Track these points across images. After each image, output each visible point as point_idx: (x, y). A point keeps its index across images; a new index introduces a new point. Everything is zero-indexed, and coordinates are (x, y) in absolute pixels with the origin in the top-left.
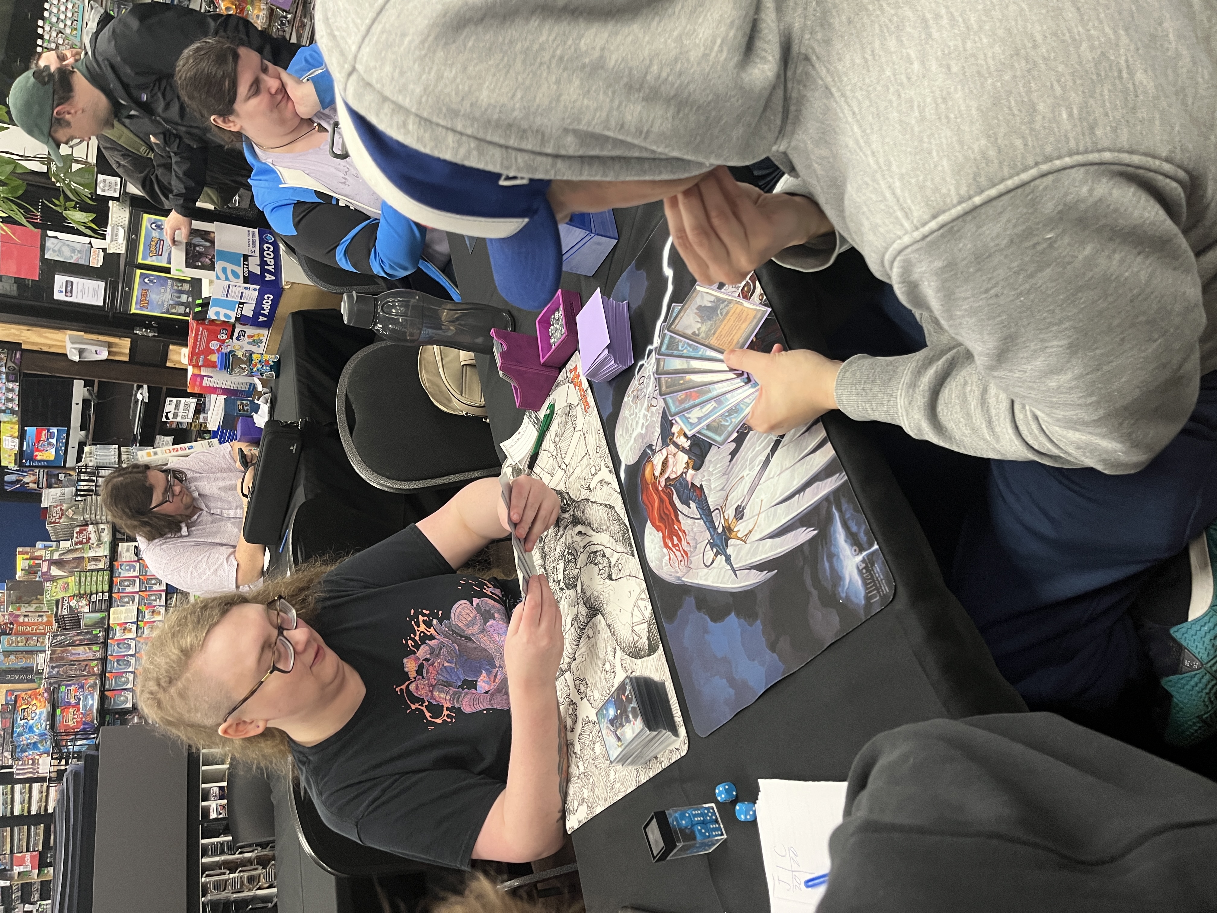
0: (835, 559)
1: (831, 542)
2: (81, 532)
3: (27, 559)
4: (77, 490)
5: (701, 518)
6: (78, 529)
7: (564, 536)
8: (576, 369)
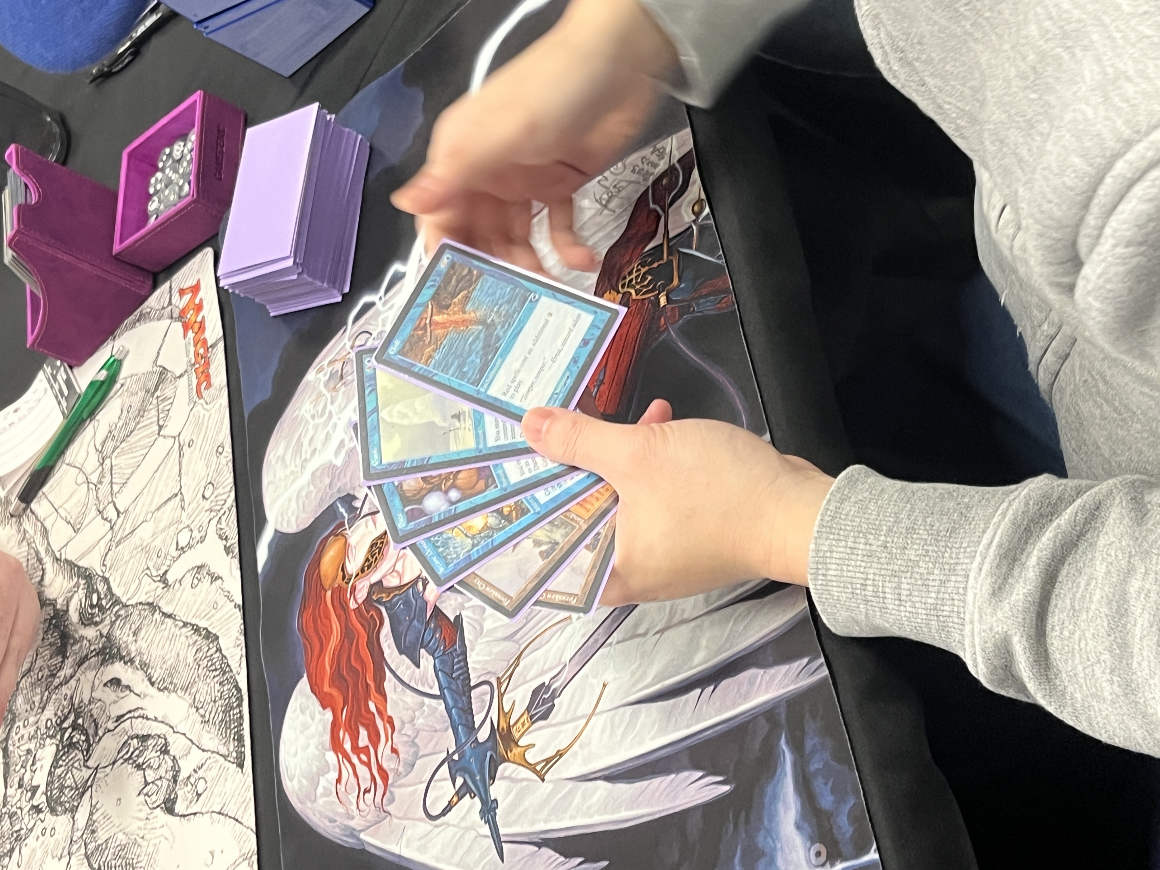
1: (761, 820)
5: (441, 697)
7: (73, 682)
8: (196, 289)
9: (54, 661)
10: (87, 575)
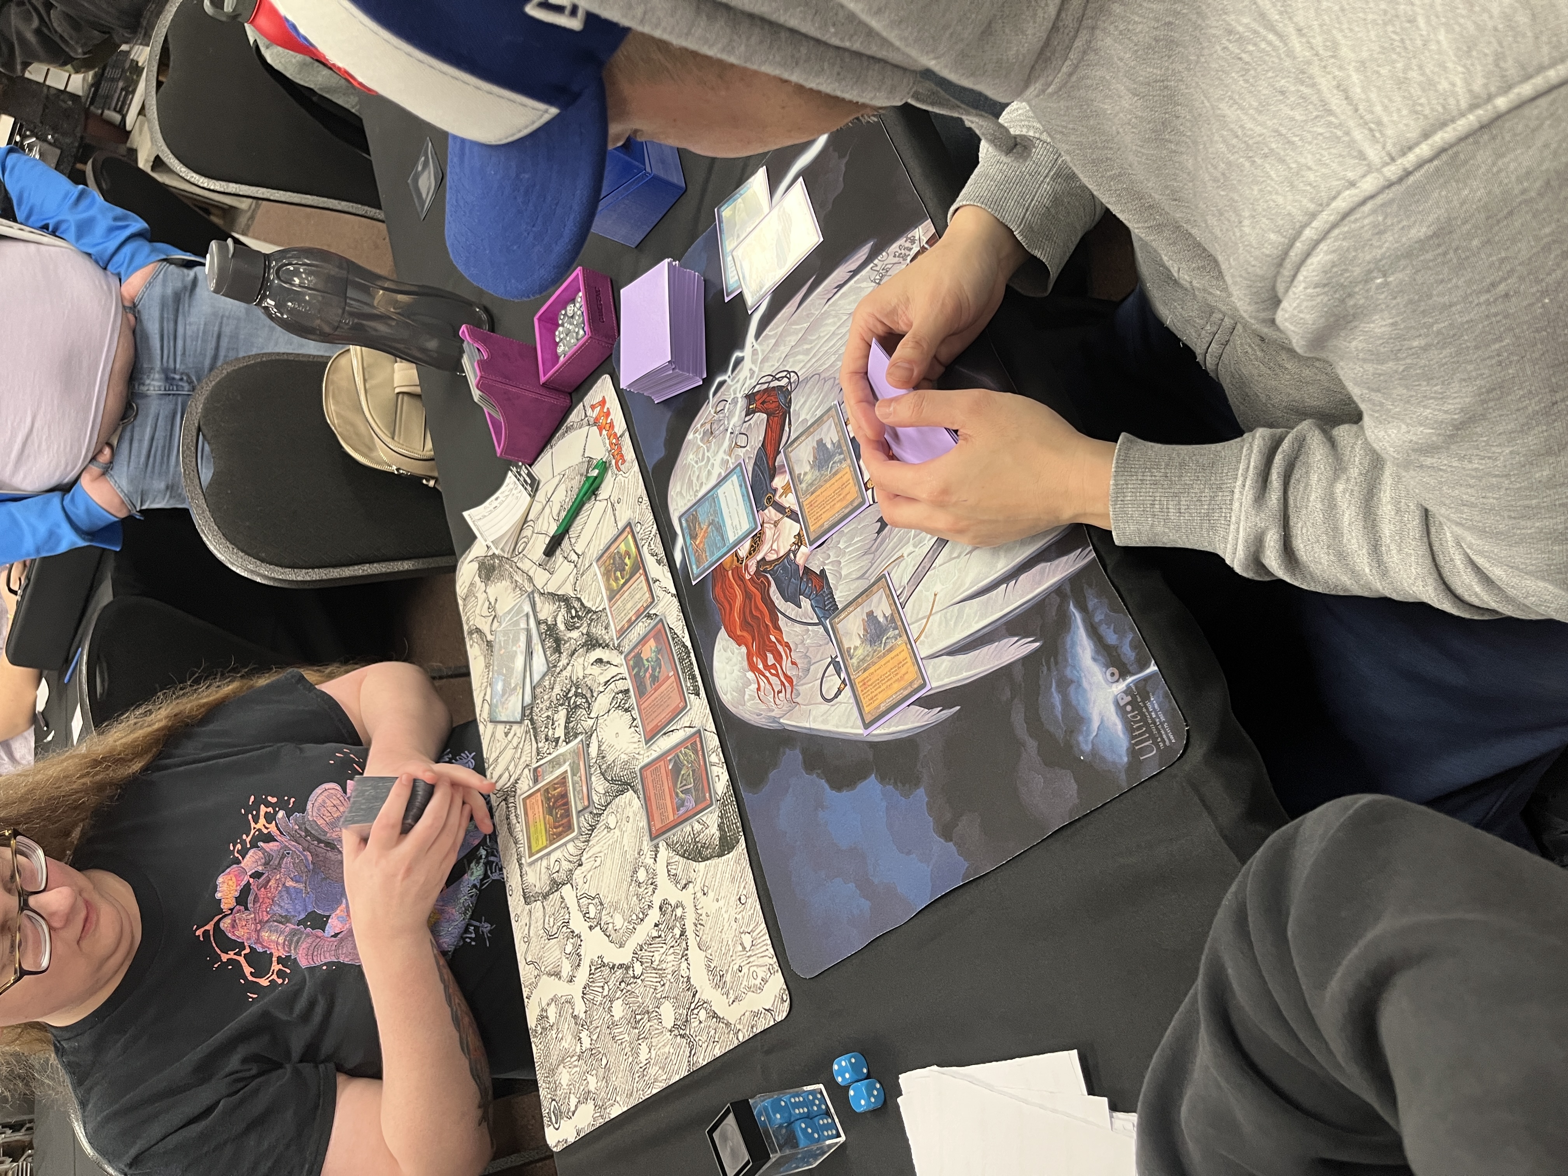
0: (1072, 689)
1: (1066, 660)
5: (820, 623)
7: (569, 668)
8: (603, 402)
9: (553, 657)
10: (565, 600)
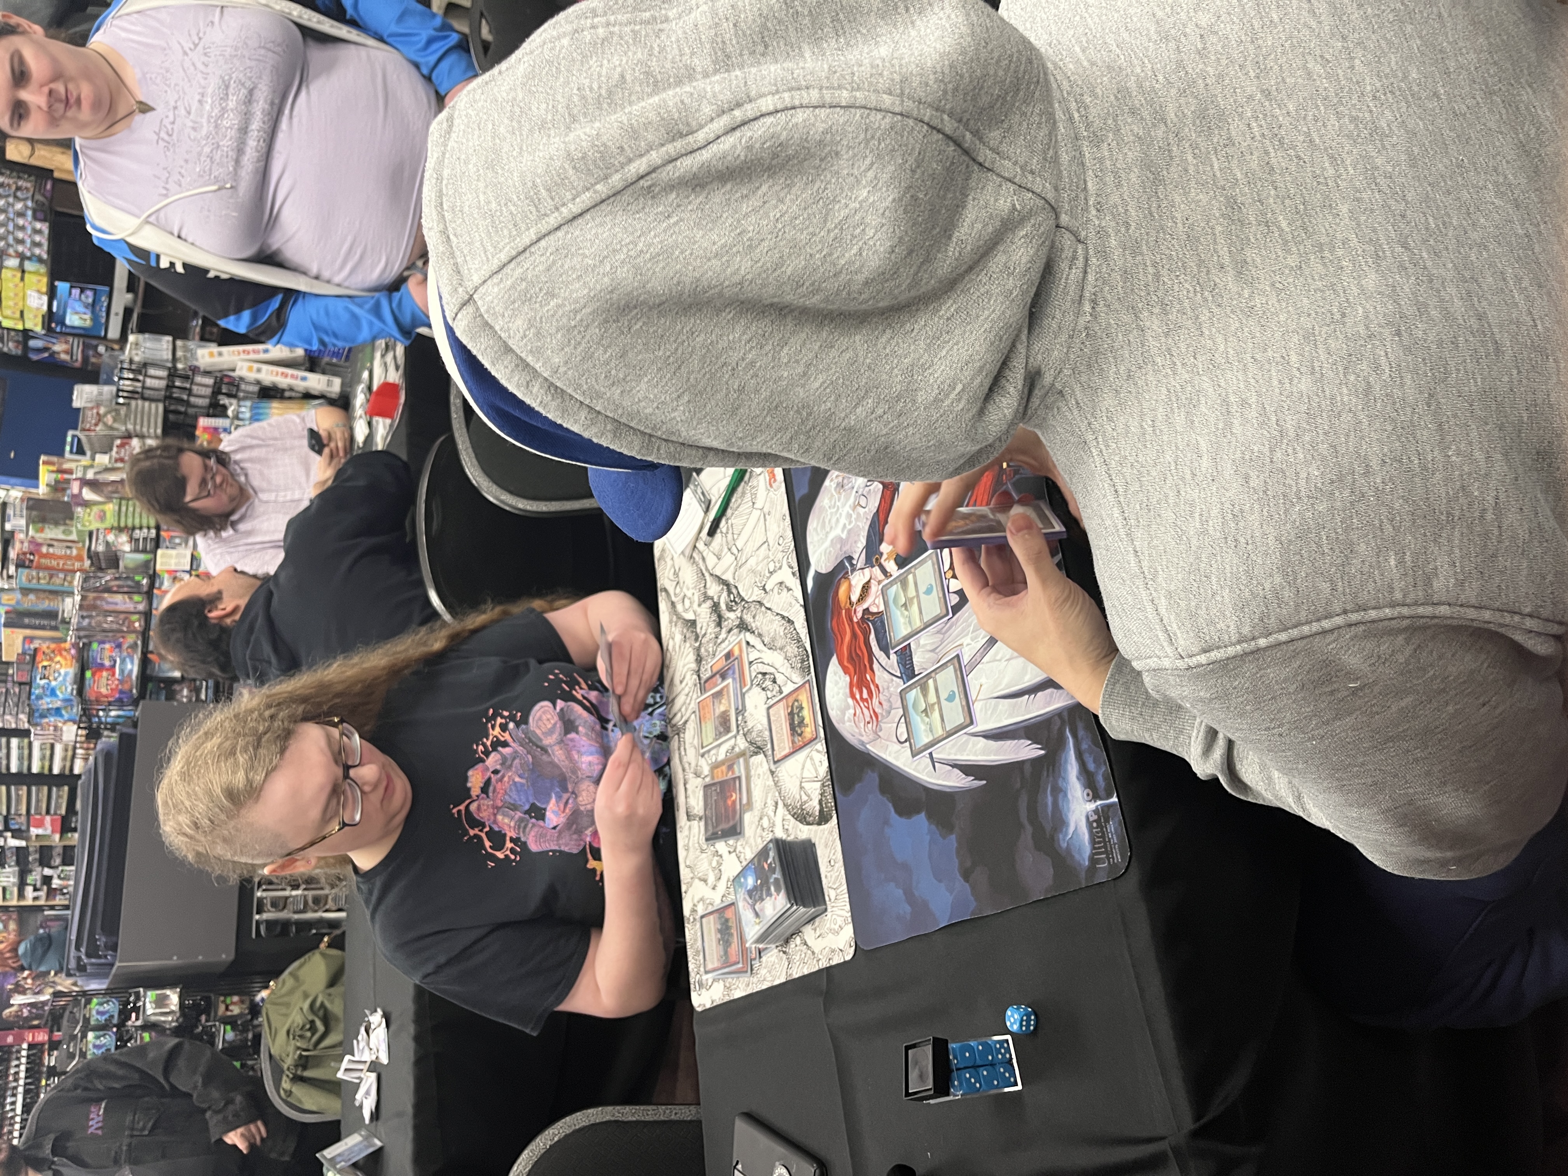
0: (1061, 796)
1: (1059, 772)
2: (122, 446)
3: (53, 472)
4: (118, 390)
5: (901, 677)
6: (118, 442)
10: (727, 584)
